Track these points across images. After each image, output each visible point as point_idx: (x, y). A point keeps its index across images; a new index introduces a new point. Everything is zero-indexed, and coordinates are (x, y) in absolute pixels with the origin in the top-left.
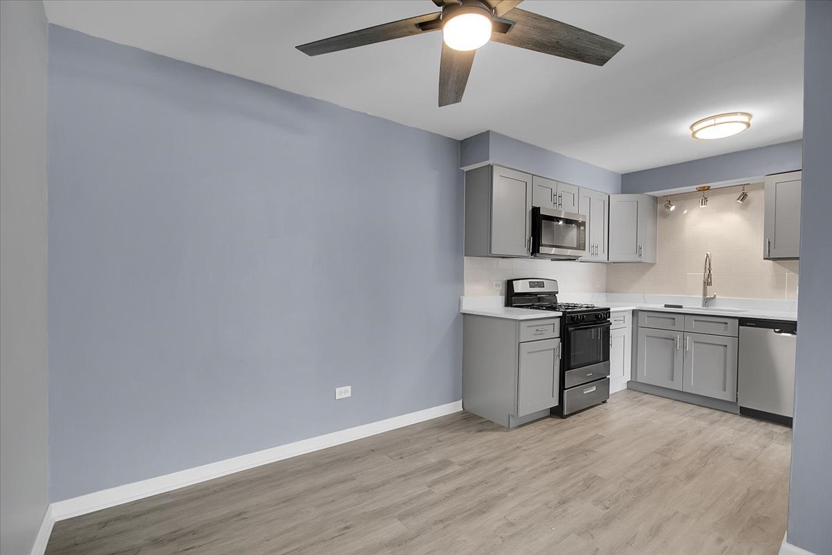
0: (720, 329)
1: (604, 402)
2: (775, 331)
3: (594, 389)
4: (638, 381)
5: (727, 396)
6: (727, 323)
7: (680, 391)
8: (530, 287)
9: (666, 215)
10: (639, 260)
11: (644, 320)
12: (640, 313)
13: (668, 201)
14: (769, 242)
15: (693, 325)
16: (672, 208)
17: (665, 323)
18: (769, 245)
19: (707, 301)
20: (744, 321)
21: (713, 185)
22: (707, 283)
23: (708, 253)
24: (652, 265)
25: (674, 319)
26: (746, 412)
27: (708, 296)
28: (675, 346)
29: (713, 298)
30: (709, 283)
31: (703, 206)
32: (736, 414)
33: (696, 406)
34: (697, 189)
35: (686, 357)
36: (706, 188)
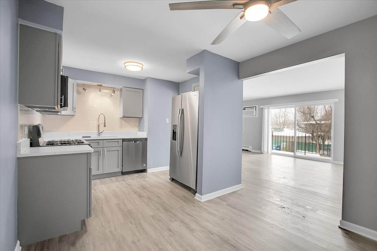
0: (116, 144)
5: (119, 170)
6: (118, 142)
7: (102, 174)
15: (106, 144)
16: (86, 91)
19: (99, 134)
20: (124, 140)
21: (104, 85)
25: (99, 142)
26: (123, 173)
27: (100, 132)
28: (99, 154)
29: (102, 132)
30: (105, 126)
31: (100, 93)
32: (121, 176)
33: (108, 178)
34: (97, 85)
35: (104, 158)
36: (101, 85)
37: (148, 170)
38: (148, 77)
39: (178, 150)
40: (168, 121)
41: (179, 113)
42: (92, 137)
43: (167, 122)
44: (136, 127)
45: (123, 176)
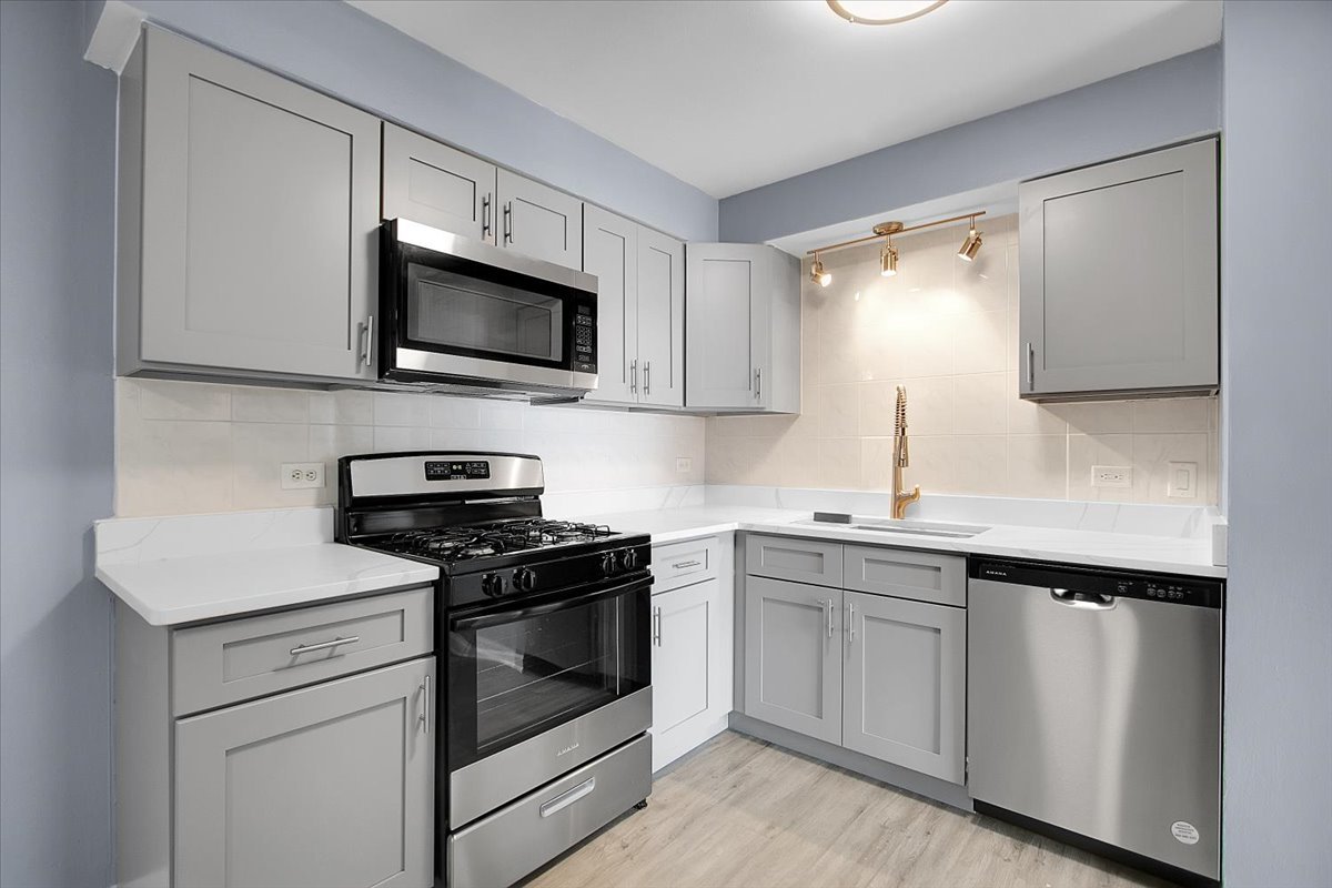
0: (919, 583)
1: (641, 805)
2: (1055, 596)
3: (591, 788)
4: (746, 713)
5: (942, 767)
6: (939, 569)
7: (838, 746)
8: (429, 478)
9: (817, 300)
10: (754, 404)
11: (757, 553)
12: (751, 540)
13: (817, 262)
14: (1032, 353)
15: (864, 572)
17: (799, 566)
18: (1031, 360)
19: (902, 502)
20: (979, 565)
22: (901, 461)
23: (901, 386)
24: (788, 418)
25: (821, 555)
28: (823, 627)
31: (889, 273)
32: (965, 814)
33: (872, 787)
34: (875, 232)
35: (849, 656)
36: (894, 227)
42: (856, 522)
44: (1187, 466)
45: (974, 827)
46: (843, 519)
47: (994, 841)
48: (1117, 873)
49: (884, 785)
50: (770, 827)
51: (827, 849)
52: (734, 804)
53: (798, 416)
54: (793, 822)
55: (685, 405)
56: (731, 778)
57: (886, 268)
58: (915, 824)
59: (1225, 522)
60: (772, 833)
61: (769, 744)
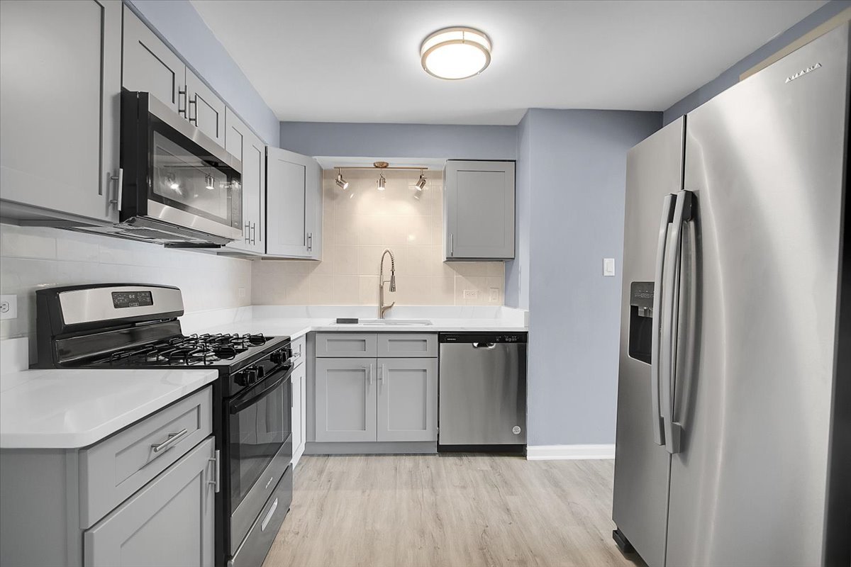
0: (416, 349)
2: (474, 347)
3: (276, 505)
4: (317, 441)
5: (427, 436)
6: (426, 341)
7: (374, 442)
8: (116, 306)
10: (307, 254)
11: (323, 345)
12: (318, 336)
13: (341, 175)
14: (453, 239)
15: (384, 343)
16: (346, 186)
17: (352, 348)
18: (453, 242)
19: (383, 311)
20: (444, 337)
21: (393, 162)
24: (314, 263)
25: (364, 341)
26: (445, 450)
27: (385, 305)
28: (366, 380)
29: (390, 307)
30: (393, 289)
31: (381, 189)
32: (434, 454)
33: (392, 457)
34: (375, 165)
35: (380, 393)
36: (385, 165)
37: (529, 448)
38: (529, 109)
39: (662, 420)
40: (611, 267)
41: (671, 220)
42: (363, 321)
43: (606, 274)
44: (497, 290)
45: (441, 458)
46: (355, 321)
47: (450, 461)
48: (494, 456)
49: (396, 455)
50: (364, 492)
51: (396, 489)
52: (337, 488)
53: (321, 262)
54: (372, 485)
55: (266, 253)
56: (324, 477)
57: (380, 186)
58: (421, 465)
59: (528, 311)
60: (366, 494)
61: (328, 455)
